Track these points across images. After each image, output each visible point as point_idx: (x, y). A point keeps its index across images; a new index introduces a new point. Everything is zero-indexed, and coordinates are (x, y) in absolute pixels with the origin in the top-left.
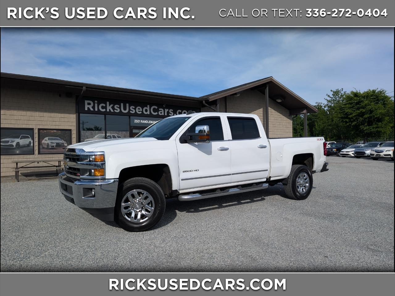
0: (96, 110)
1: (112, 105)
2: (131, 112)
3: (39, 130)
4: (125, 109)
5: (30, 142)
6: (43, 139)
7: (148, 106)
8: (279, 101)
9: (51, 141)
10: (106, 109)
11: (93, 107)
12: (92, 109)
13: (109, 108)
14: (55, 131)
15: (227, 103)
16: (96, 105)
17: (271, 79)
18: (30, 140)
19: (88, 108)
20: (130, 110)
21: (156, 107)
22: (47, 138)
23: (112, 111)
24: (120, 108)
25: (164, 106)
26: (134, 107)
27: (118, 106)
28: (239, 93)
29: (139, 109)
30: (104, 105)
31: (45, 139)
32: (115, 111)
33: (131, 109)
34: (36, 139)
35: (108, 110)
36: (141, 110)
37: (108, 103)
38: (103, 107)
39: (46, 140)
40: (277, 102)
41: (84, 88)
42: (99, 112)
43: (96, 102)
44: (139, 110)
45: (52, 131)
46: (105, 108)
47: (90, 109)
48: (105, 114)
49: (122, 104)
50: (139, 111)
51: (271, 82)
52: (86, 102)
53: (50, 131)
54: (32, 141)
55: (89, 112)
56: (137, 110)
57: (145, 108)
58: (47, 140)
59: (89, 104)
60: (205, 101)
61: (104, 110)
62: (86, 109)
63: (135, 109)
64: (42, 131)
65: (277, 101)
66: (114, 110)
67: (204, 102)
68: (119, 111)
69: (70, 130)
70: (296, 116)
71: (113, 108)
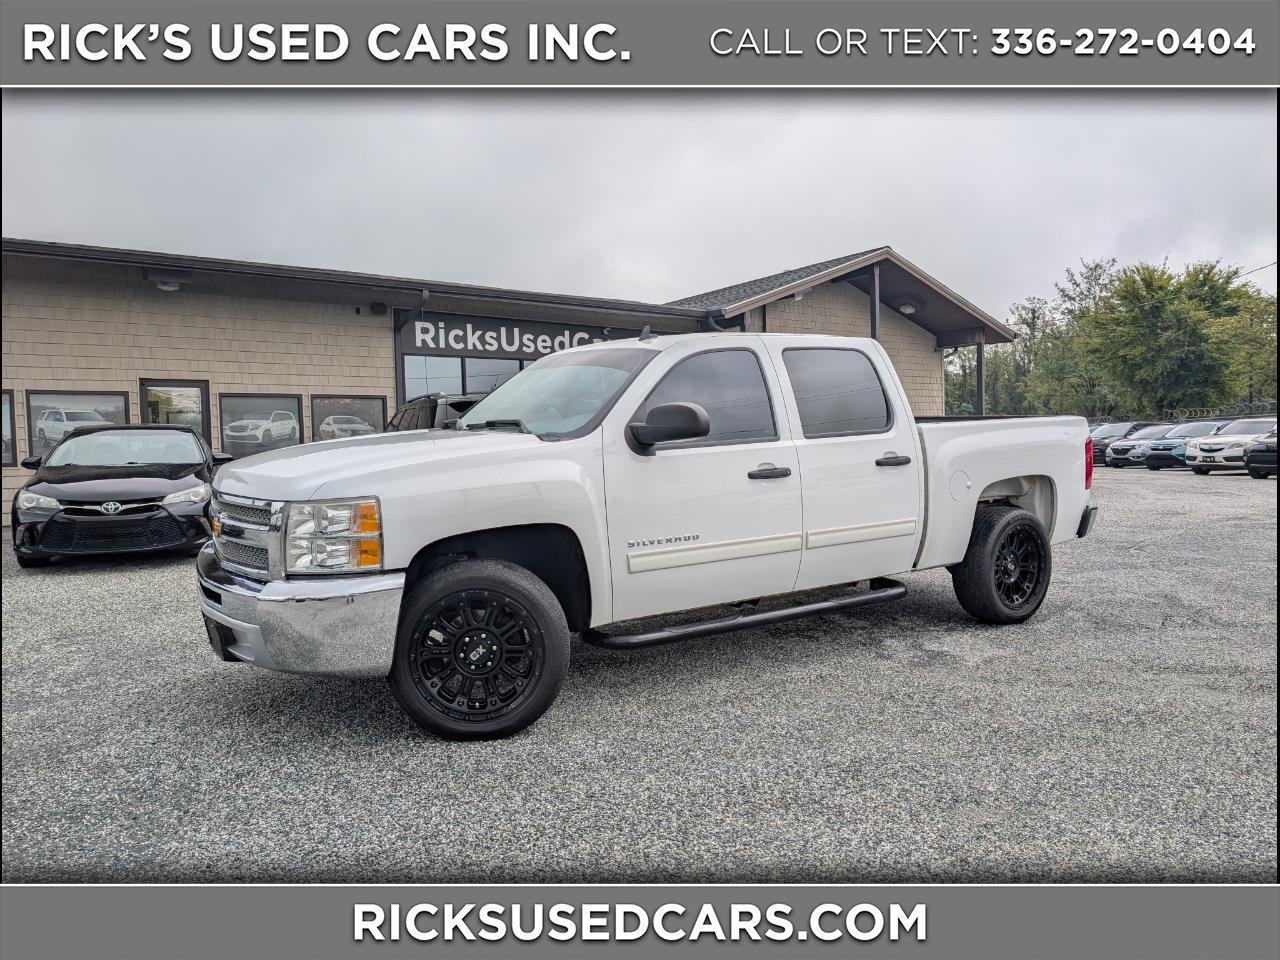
0: (442, 345)
1: (479, 333)
2: (525, 349)
3: (314, 397)
4: (510, 342)
5: (294, 427)
6: (321, 422)
7: (567, 333)
8: (909, 310)
9: (339, 426)
10: (466, 344)
11: (436, 339)
12: (432, 345)
13: (473, 340)
14: (348, 400)
15: (767, 319)
16: (442, 332)
17: (887, 253)
18: (294, 423)
19: (424, 341)
20: (522, 344)
21: (586, 336)
22: (330, 419)
23: (480, 347)
24: (498, 339)
25: (605, 332)
26: (532, 337)
27: (494, 335)
28: (799, 293)
29: (544, 341)
30: (461, 333)
31: (327, 420)
32: (487, 347)
33: (525, 341)
34: (307, 422)
35: (470, 347)
36: (549, 344)
37: (469, 327)
38: (457, 339)
39: (328, 424)
40: (903, 314)
41: (426, 293)
42: (448, 352)
43: (441, 325)
44: (545, 344)
45: (342, 402)
46: (463, 339)
47: (428, 345)
48: (463, 355)
49: (503, 330)
50: (545, 347)
51: (887, 260)
52: (419, 325)
53: (337, 400)
54: (298, 427)
55: (425, 351)
56: (540, 344)
57: (559, 339)
58: (331, 421)
59: (425, 331)
60: (714, 317)
61: (461, 346)
62: (419, 344)
63: (534, 341)
64: (319, 401)
65: (902, 309)
66: (483, 346)
67: (711, 320)
68: (495, 347)
69: (384, 399)
70: (956, 350)
71: (482, 339)
